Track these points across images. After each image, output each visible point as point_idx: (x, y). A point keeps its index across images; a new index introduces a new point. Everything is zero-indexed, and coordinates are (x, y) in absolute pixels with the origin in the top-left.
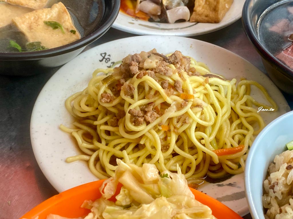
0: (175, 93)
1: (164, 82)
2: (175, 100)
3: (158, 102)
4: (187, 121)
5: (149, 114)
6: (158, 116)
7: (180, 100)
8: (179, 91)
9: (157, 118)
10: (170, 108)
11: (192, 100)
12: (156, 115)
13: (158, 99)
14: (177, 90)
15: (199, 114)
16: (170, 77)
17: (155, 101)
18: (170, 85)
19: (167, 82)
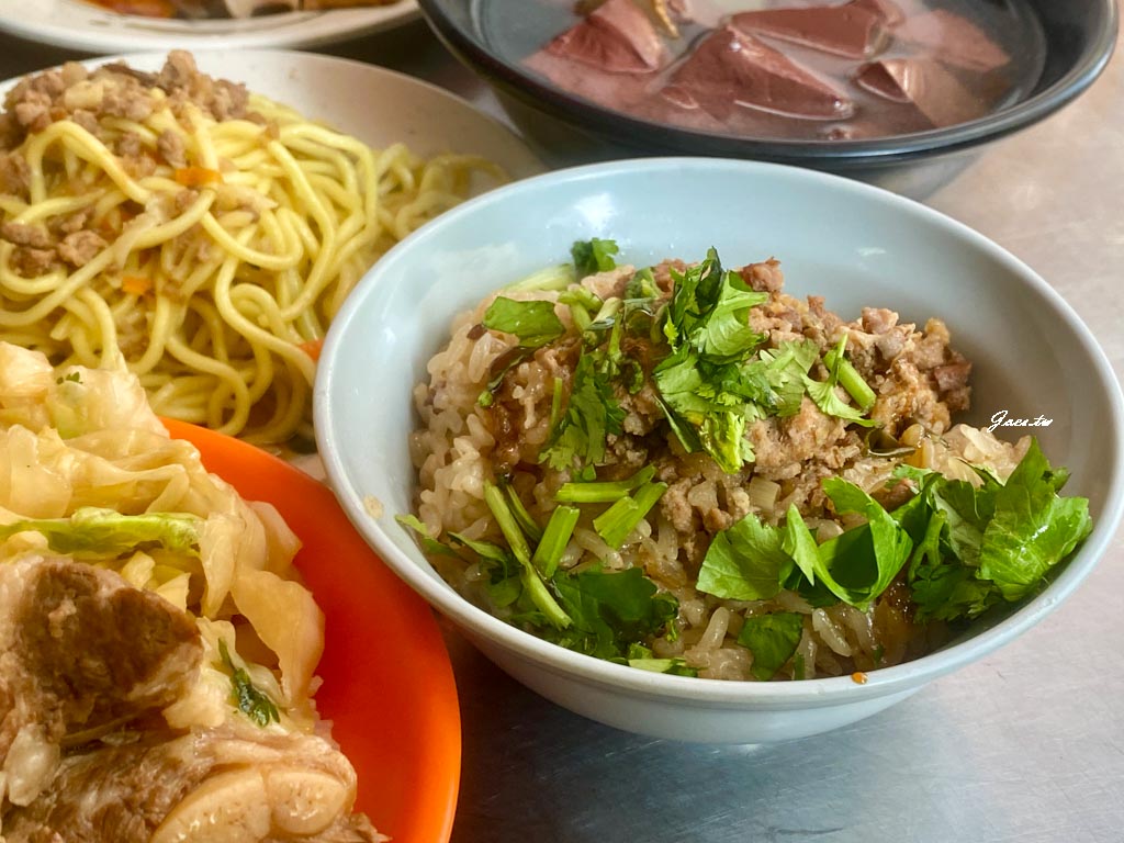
0: (161, 170)
1: (123, 139)
2: (158, 192)
3: (107, 202)
4: (202, 255)
5: (71, 240)
6: (102, 242)
7: (174, 189)
8: (173, 163)
9: (101, 249)
10: (141, 217)
11: (215, 185)
12: (93, 237)
13: (105, 194)
14: (167, 164)
15: (247, 235)
16: (142, 122)
17: (96, 201)
18: (144, 148)
19: (129, 137)
